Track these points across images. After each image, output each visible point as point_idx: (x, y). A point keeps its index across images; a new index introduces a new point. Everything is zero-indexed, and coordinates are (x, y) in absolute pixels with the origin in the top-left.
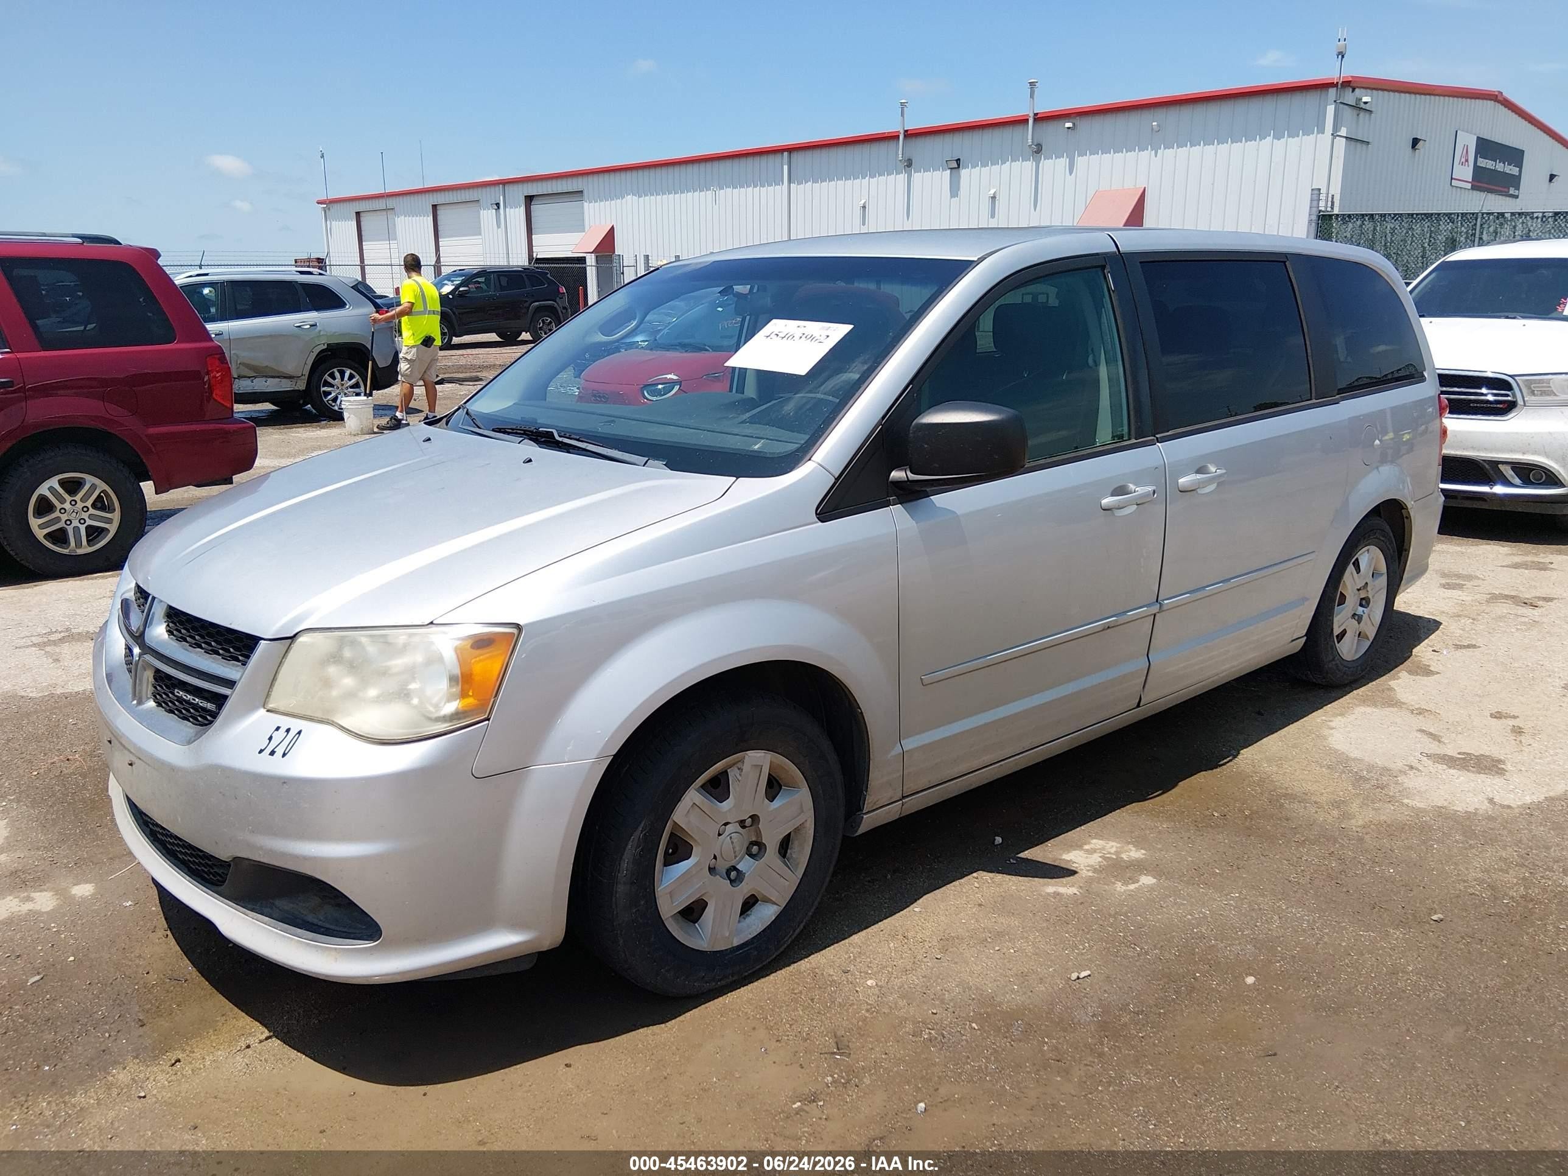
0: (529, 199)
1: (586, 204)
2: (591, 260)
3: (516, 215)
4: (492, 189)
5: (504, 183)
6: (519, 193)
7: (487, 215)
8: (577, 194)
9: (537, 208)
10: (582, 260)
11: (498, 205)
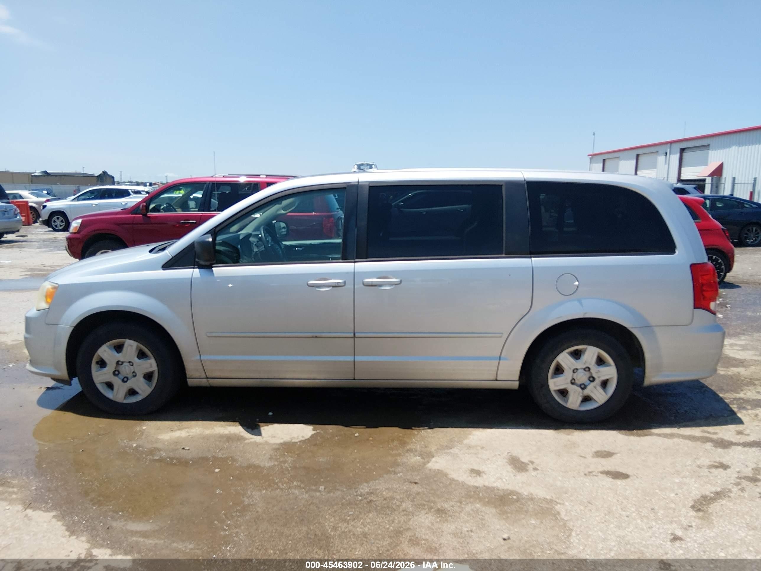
0: (683, 150)
1: (710, 152)
2: (709, 180)
3: (675, 158)
4: (665, 146)
5: (671, 143)
6: (677, 147)
7: (661, 159)
8: (707, 147)
9: (686, 155)
10: (704, 180)
11: (666, 153)
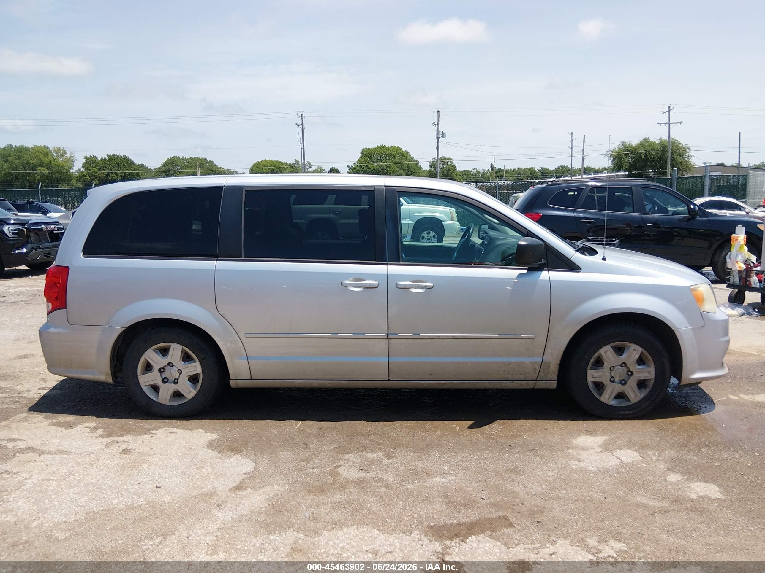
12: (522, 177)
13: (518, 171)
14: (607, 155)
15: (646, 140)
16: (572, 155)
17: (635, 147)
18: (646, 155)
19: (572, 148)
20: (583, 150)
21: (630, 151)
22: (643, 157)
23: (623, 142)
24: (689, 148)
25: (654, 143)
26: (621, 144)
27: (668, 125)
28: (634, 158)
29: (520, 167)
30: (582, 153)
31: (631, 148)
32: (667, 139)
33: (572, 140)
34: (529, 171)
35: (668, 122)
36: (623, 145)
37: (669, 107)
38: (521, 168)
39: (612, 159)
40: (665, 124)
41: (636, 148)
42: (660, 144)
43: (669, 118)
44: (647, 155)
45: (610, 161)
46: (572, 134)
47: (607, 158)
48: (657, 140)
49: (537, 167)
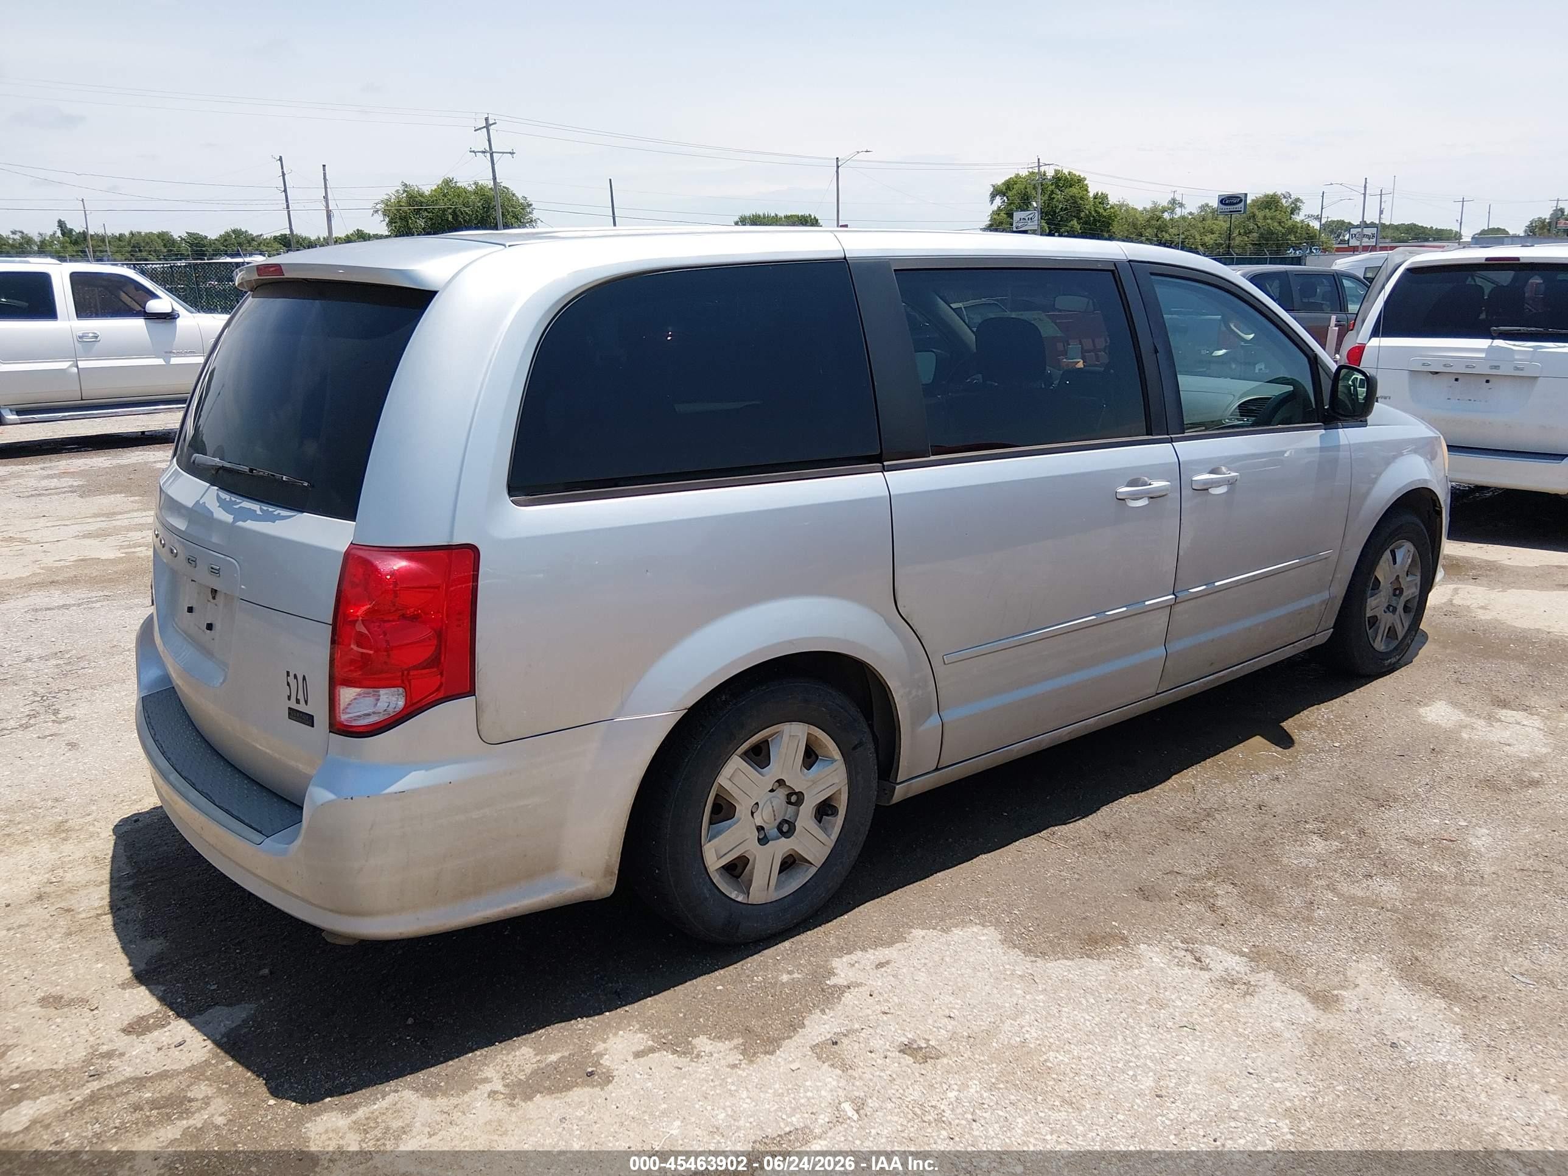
12: (144, 254)
13: (131, 238)
14: (377, 212)
15: (447, 182)
16: (288, 207)
17: (431, 196)
18: (454, 214)
19: (285, 191)
20: (326, 198)
21: (421, 203)
22: (450, 218)
23: (405, 185)
24: (531, 205)
25: (465, 191)
26: (401, 189)
27: (488, 155)
28: (431, 219)
29: (135, 230)
30: (324, 203)
31: (423, 200)
32: (491, 184)
33: (284, 175)
34: (159, 241)
35: (488, 149)
36: (405, 191)
37: (487, 119)
38: (139, 233)
39: (387, 220)
40: (484, 152)
41: (434, 199)
42: (475, 193)
43: (489, 141)
44: (457, 216)
45: (385, 223)
46: (281, 159)
47: (379, 217)
48: (470, 185)
49: (178, 232)
